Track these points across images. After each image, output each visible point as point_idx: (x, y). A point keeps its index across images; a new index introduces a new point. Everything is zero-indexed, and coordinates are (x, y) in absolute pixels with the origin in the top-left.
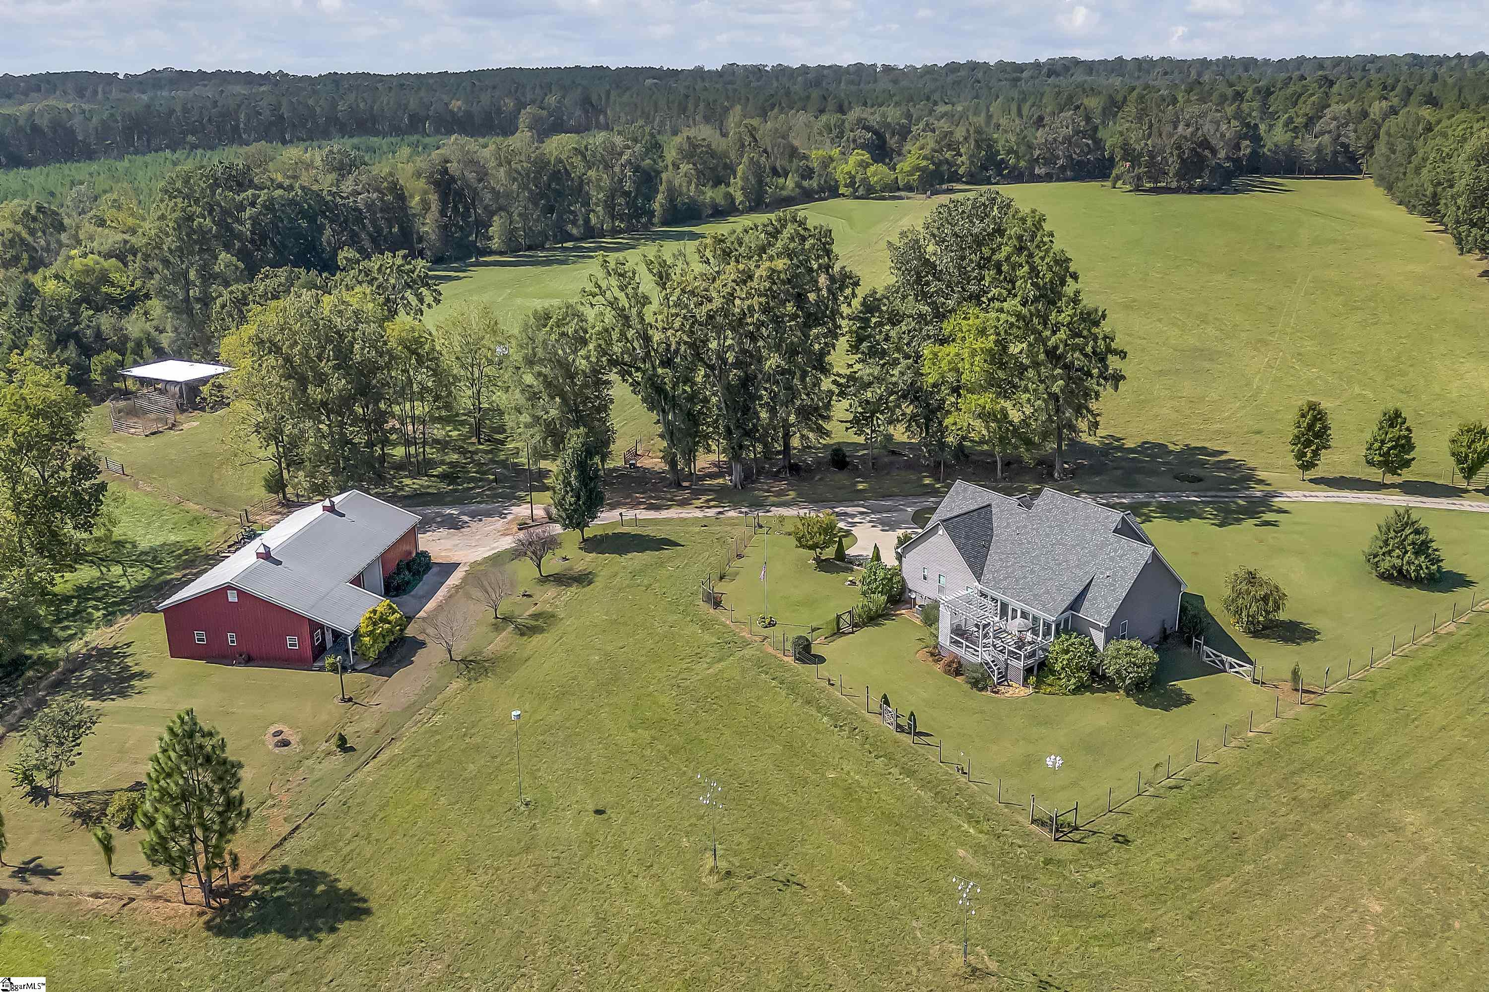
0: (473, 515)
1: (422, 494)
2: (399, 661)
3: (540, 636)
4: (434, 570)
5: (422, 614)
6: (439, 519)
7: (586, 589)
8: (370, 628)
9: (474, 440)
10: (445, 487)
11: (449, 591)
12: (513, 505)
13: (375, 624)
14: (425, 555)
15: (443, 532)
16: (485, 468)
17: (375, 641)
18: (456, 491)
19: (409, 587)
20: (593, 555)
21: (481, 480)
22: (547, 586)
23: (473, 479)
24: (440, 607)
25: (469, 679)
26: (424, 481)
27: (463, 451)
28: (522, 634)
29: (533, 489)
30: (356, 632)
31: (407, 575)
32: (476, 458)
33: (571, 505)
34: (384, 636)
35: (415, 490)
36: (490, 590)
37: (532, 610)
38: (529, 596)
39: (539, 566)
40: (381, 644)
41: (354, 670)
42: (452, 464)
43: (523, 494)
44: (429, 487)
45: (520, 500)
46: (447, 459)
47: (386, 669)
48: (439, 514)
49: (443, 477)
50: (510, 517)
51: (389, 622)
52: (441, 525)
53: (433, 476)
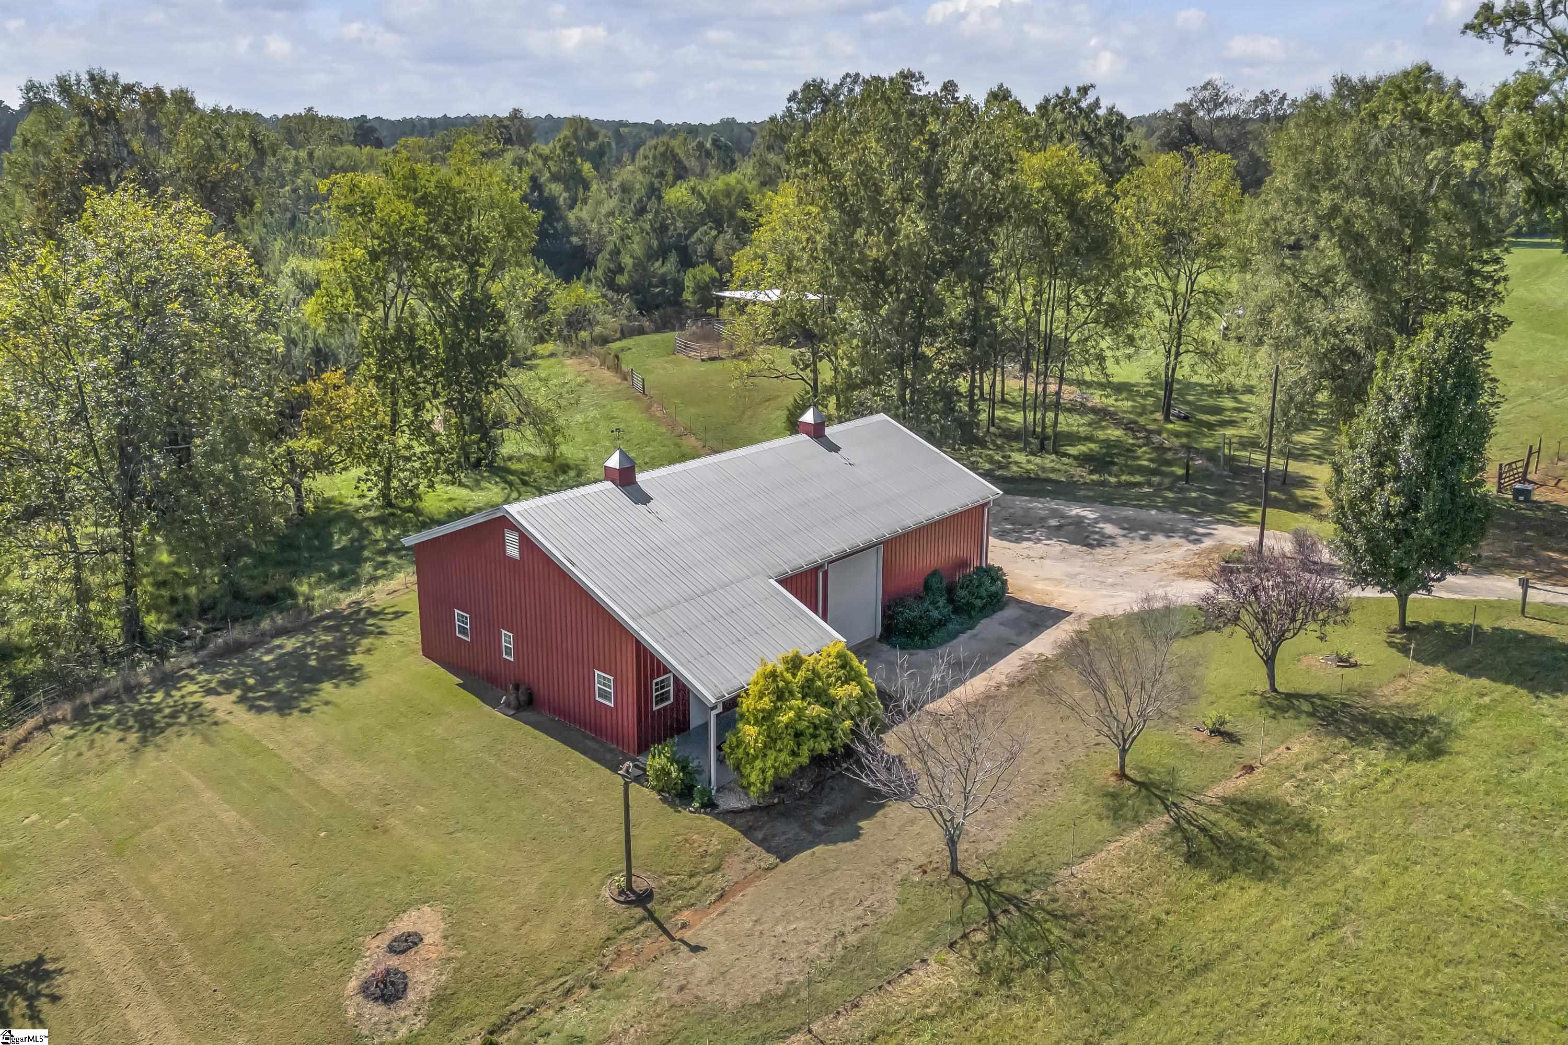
0: (1130, 527)
1: (1038, 479)
2: (829, 820)
3: (1255, 891)
4: (1008, 613)
5: (943, 705)
6: (1053, 522)
7: (1420, 769)
8: (766, 703)
9: (1159, 416)
10: (1082, 474)
11: (1024, 668)
12: (1218, 522)
13: (780, 695)
14: (995, 575)
15: (1055, 546)
16: (1169, 455)
17: (772, 741)
18: (1103, 483)
19: (940, 634)
20: (1440, 671)
21: (1154, 472)
22: (1288, 723)
23: (1141, 470)
24: (989, 698)
25: (985, 971)
26: (1049, 461)
27: (1130, 427)
28: (1194, 859)
29: (1270, 503)
30: (731, 704)
31: (939, 609)
32: (1156, 439)
33: (1387, 515)
34: (798, 735)
35: (1028, 471)
36: (1113, 689)
37: (1235, 785)
38: (1231, 738)
39: (1269, 661)
40: (784, 757)
41: (709, 805)
42: (1107, 443)
43: (1243, 507)
44: (1053, 470)
45: (1239, 519)
46: (1101, 435)
47: (789, 830)
48: (1055, 513)
49: (1084, 460)
50: (1208, 543)
51: (830, 703)
52: (1056, 532)
53: (1069, 456)
